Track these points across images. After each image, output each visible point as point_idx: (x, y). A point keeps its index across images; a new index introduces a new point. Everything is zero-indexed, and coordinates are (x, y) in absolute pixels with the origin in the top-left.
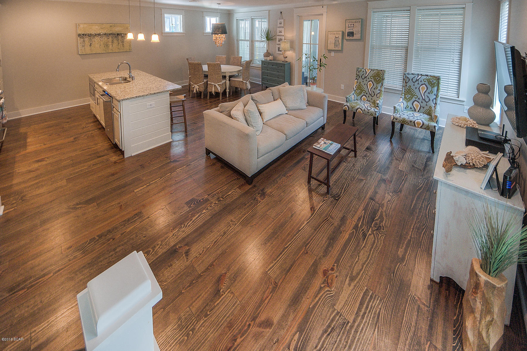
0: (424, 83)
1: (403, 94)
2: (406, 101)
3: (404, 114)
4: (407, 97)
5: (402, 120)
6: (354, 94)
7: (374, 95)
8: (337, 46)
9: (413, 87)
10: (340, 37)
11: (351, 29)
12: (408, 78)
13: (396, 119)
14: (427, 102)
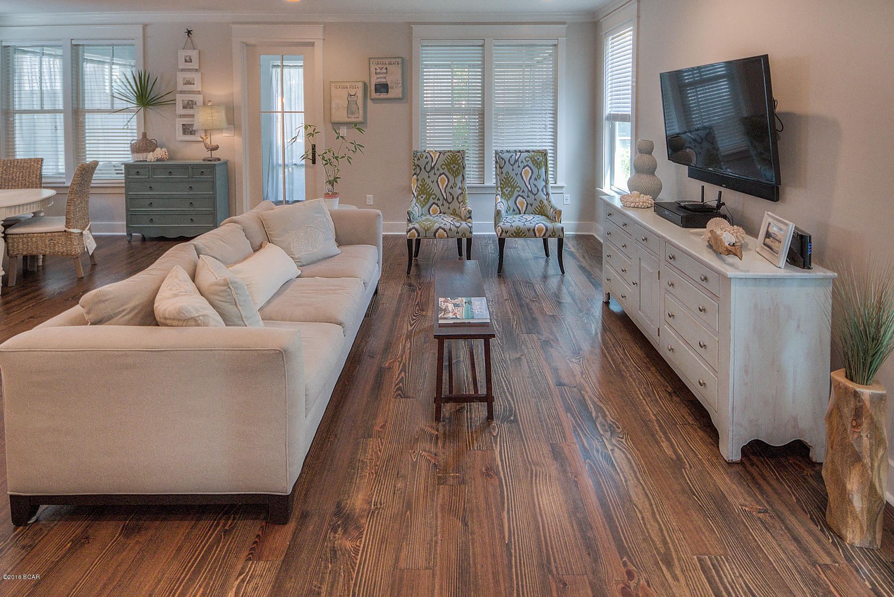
0: (527, 163)
1: (499, 189)
2: (505, 199)
3: (514, 221)
4: (507, 193)
5: (515, 232)
6: (417, 204)
7: (453, 198)
8: (353, 113)
9: (512, 174)
10: (360, 95)
11: (381, 78)
12: (503, 159)
13: (506, 232)
14: (535, 195)
